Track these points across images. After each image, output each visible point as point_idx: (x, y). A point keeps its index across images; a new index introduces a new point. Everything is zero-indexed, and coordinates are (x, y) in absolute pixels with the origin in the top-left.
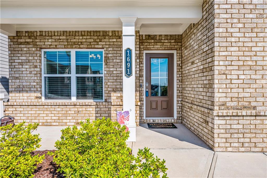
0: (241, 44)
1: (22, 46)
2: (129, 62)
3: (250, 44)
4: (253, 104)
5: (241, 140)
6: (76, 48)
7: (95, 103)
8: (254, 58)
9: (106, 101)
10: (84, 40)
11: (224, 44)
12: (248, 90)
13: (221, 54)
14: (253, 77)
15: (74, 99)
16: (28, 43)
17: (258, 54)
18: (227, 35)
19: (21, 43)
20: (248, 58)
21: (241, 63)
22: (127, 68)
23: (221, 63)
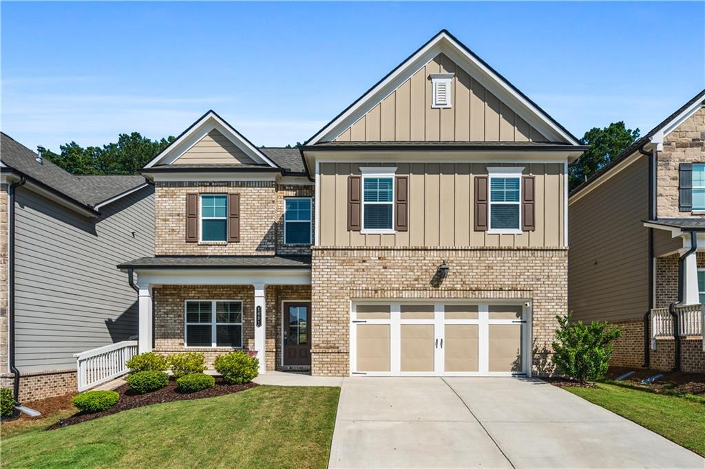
0: (329, 306)
1: (168, 297)
2: (259, 316)
3: (335, 307)
4: (337, 345)
5: (330, 369)
6: (217, 299)
7: (233, 350)
8: (338, 316)
9: (244, 347)
10: (224, 292)
11: (318, 306)
12: (333, 336)
13: (316, 313)
14: (337, 327)
15: (214, 345)
16: (173, 294)
17: (340, 313)
18: (320, 300)
19: (167, 295)
20: (333, 316)
21: (329, 319)
22: (257, 320)
23: (316, 319)
